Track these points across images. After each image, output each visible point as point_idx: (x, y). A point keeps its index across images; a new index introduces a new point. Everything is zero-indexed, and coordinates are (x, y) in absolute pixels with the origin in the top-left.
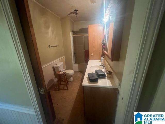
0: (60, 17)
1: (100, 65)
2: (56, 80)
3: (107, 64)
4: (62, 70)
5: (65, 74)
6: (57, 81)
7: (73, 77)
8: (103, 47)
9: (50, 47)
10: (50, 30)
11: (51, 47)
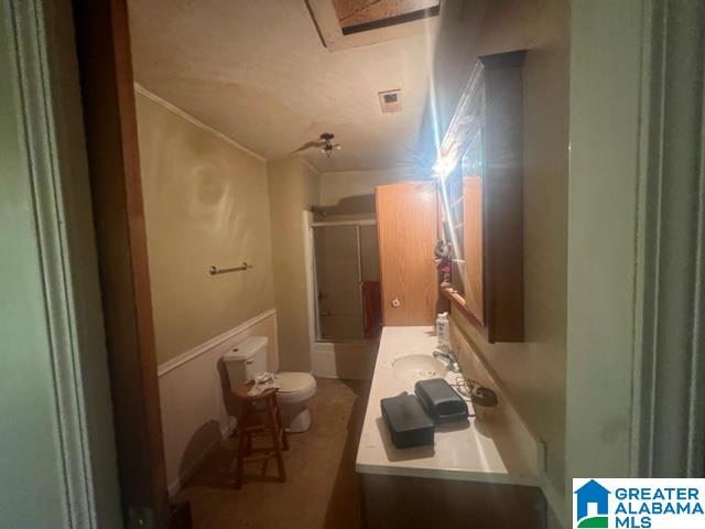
0: (264, 160)
1: (435, 355)
2: (228, 426)
3: (465, 344)
4: (263, 379)
5: (272, 397)
6: (235, 432)
7: (311, 411)
8: (444, 273)
9: (213, 273)
11: (221, 272)
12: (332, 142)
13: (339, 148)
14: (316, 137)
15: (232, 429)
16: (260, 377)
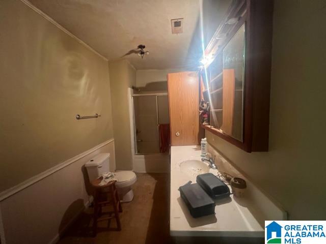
0: (107, 60)
1: (203, 160)
2: (88, 201)
4: (108, 176)
5: (113, 186)
6: (92, 203)
7: (133, 190)
9: (78, 119)
10: (83, 82)
11: (83, 118)
12: (144, 50)
13: (148, 53)
14: (135, 47)
15: (91, 202)
16: (106, 175)
